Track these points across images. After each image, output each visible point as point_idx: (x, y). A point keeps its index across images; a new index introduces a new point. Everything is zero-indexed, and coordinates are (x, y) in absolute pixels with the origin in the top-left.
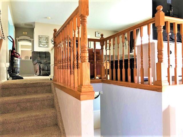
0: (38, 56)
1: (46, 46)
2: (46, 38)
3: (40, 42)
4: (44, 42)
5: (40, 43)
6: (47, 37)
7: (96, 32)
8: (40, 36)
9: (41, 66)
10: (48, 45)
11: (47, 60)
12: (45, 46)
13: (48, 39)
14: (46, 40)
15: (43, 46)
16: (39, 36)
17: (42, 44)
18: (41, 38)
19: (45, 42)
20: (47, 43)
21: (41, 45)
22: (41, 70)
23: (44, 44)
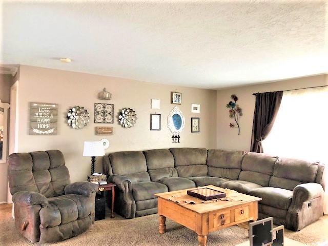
0: (28, 170)
1: (51, 131)
2: (52, 109)
3: (33, 122)
4: (46, 120)
5: (33, 124)
6: (54, 106)
7: (174, 94)
8: (35, 105)
9: (41, 216)
10: (55, 129)
11: (54, 178)
12: (47, 132)
13: (55, 112)
14: (50, 115)
15: (41, 132)
16: (31, 104)
17: (40, 126)
18: (36, 109)
19: (49, 120)
20: (54, 122)
21: (36, 131)
22: (41, 226)
23: (44, 126)
